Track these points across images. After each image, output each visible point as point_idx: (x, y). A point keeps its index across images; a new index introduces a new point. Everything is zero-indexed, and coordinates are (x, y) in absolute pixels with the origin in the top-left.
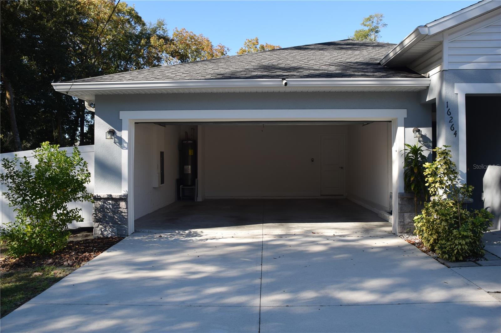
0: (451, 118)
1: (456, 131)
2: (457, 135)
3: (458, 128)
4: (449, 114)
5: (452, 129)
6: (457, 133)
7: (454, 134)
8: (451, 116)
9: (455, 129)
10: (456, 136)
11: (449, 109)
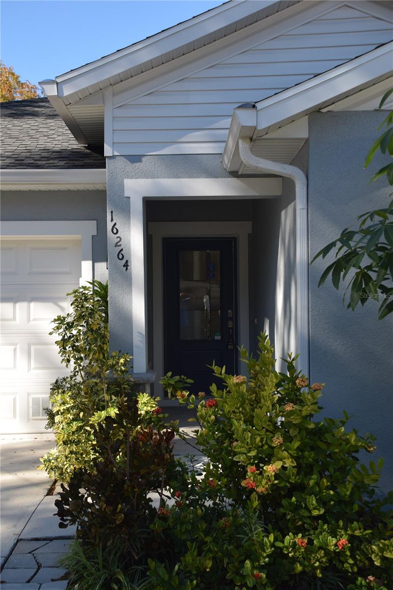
0: (119, 239)
1: (127, 261)
2: (128, 267)
3: (130, 255)
4: (115, 231)
5: (121, 257)
6: (128, 264)
7: (124, 266)
8: (117, 235)
9: (124, 258)
10: (127, 269)
11: (115, 224)
